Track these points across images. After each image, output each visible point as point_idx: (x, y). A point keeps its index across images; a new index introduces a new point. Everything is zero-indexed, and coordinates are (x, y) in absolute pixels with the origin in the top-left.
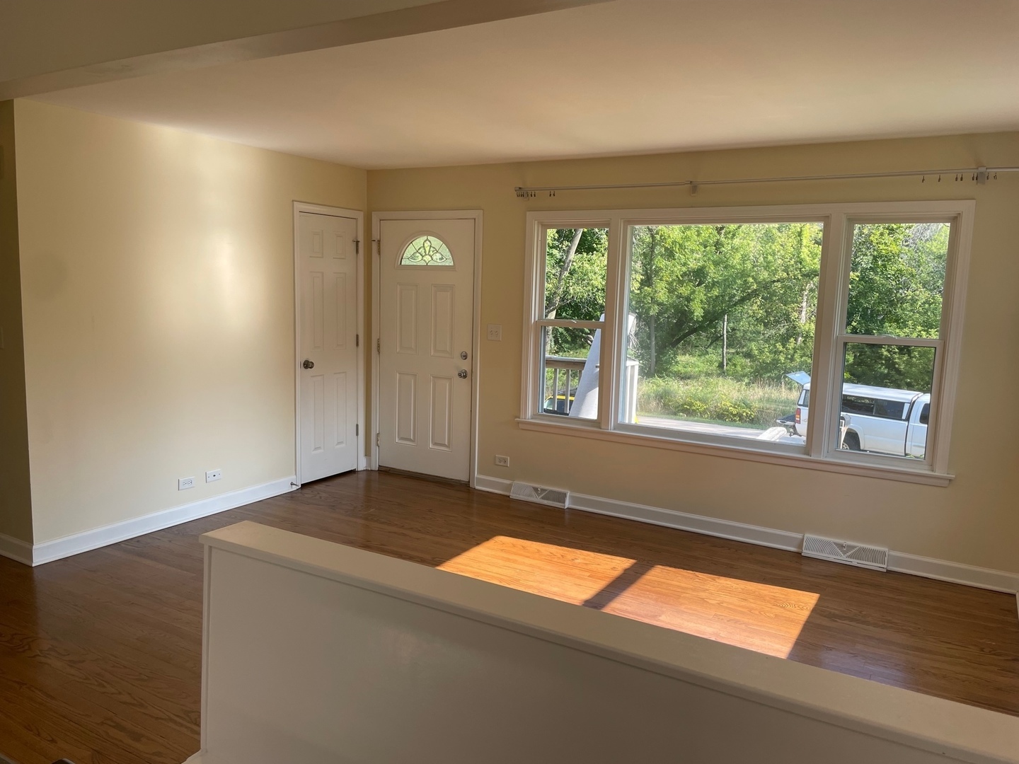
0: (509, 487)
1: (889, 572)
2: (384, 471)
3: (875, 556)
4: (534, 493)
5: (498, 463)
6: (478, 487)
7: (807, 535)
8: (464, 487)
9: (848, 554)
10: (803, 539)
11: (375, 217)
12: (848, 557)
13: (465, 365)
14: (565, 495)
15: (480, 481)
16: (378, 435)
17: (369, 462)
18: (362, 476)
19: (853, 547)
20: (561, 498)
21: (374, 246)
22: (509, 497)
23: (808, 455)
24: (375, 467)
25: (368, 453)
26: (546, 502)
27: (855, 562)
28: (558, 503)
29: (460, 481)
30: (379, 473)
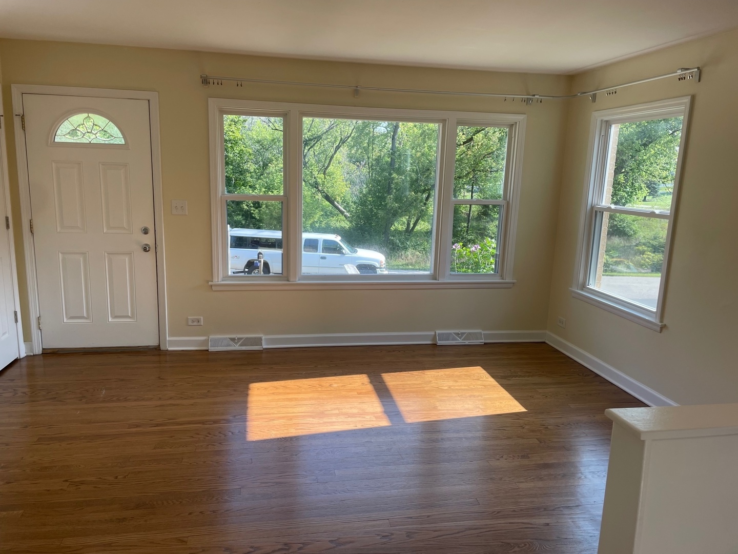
0: (206, 342)
1: (485, 343)
2: (48, 354)
3: (476, 336)
4: (231, 343)
5: (190, 323)
6: (170, 349)
7: (438, 332)
8: (156, 351)
9: (462, 338)
10: (436, 334)
11: (15, 91)
12: (462, 340)
13: (148, 240)
14: (260, 339)
15: (172, 343)
16: (39, 318)
17: (31, 348)
18: (24, 363)
19: (464, 333)
20: (258, 341)
21: (17, 122)
22: (208, 350)
23: (436, 280)
24: (38, 350)
25: (27, 337)
26: (244, 348)
27: (467, 342)
28: (251, 347)
29: (149, 346)
30: (43, 356)
